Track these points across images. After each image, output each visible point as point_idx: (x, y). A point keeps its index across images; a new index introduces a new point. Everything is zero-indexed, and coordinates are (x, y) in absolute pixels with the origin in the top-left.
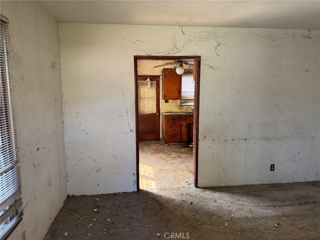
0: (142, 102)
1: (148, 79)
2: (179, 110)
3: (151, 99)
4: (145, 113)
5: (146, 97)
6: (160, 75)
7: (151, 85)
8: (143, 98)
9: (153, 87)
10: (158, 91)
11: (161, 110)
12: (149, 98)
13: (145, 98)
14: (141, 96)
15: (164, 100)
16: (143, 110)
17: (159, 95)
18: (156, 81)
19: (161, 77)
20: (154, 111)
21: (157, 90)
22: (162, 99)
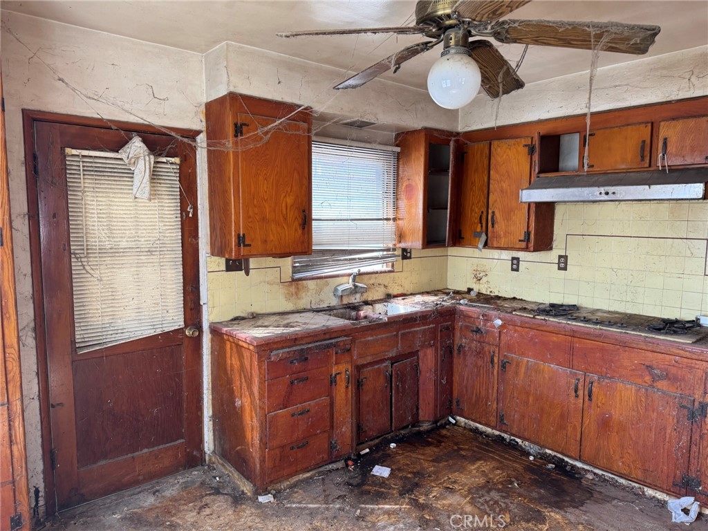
0: (97, 274)
1: (137, 145)
2: (288, 299)
3: (155, 259)
5: (124, 244)
6: (198, 132)
8: (102, 252)
9: (163, 189)
10: (191, 211)
11: (204, 309)
12: (139, 251)
13: (115, 252)
15: (223, 261)
16: (107, 320)
17: (196, 236)
18: (177, 160)
19: (202, 139)
20: (174, 319)
21: (183, 209)
22: (213, 254)
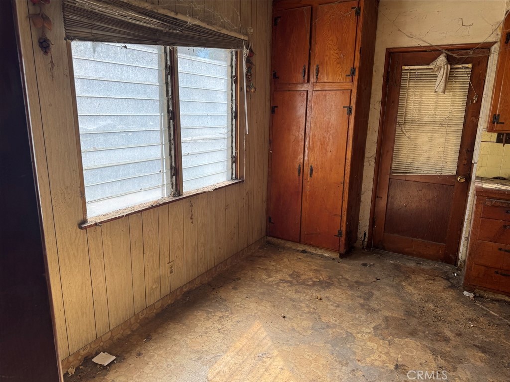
0: (408, 134)
1: (442, 60)
3: (444, 129)
4: (414, 171)
5: (426, 119)
6: (493, 43)
7: (450, 77)
8: (413, 122)
9: (457, 85)
10: (475, 99)
11: (475, 166)
12: (434, 123)
13: (420, 123)
14: (409, 117)
15: (495, 135)
16: (410, 160)
17: (477, 116)
18: (470, 65)
19: (495, 49)
20: (450, 167)
21: (470, 98)
22: (487, 130)
